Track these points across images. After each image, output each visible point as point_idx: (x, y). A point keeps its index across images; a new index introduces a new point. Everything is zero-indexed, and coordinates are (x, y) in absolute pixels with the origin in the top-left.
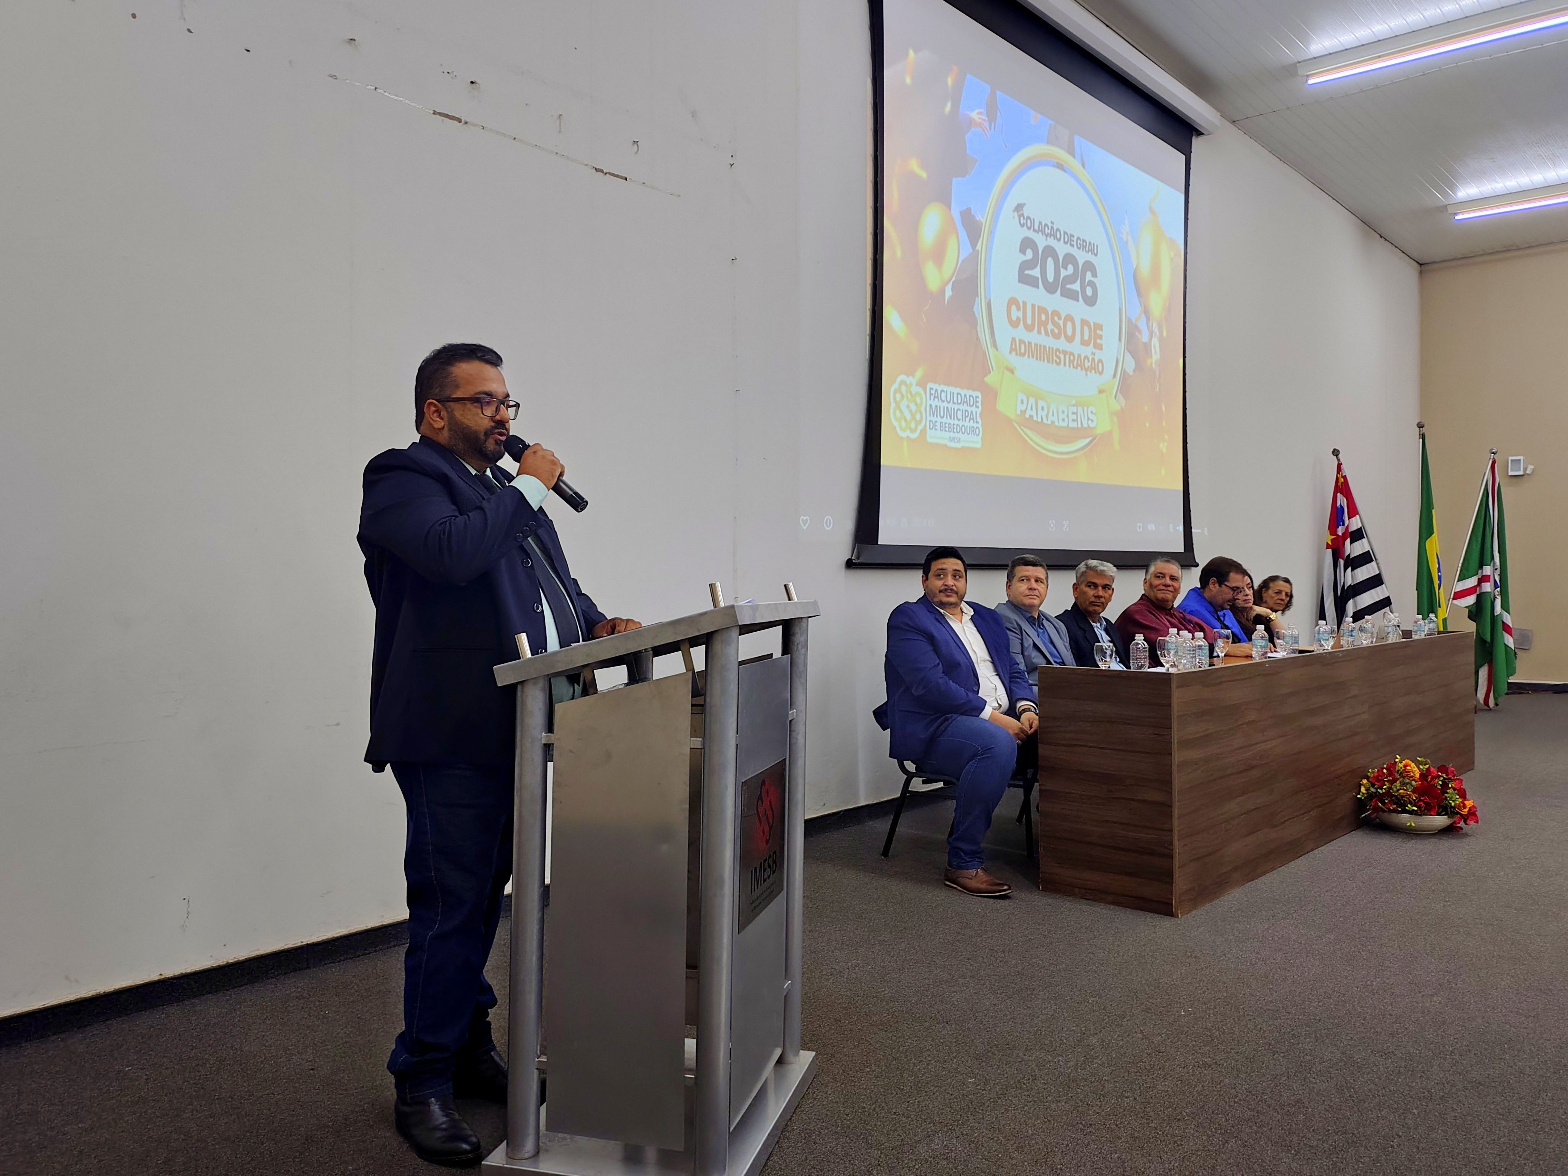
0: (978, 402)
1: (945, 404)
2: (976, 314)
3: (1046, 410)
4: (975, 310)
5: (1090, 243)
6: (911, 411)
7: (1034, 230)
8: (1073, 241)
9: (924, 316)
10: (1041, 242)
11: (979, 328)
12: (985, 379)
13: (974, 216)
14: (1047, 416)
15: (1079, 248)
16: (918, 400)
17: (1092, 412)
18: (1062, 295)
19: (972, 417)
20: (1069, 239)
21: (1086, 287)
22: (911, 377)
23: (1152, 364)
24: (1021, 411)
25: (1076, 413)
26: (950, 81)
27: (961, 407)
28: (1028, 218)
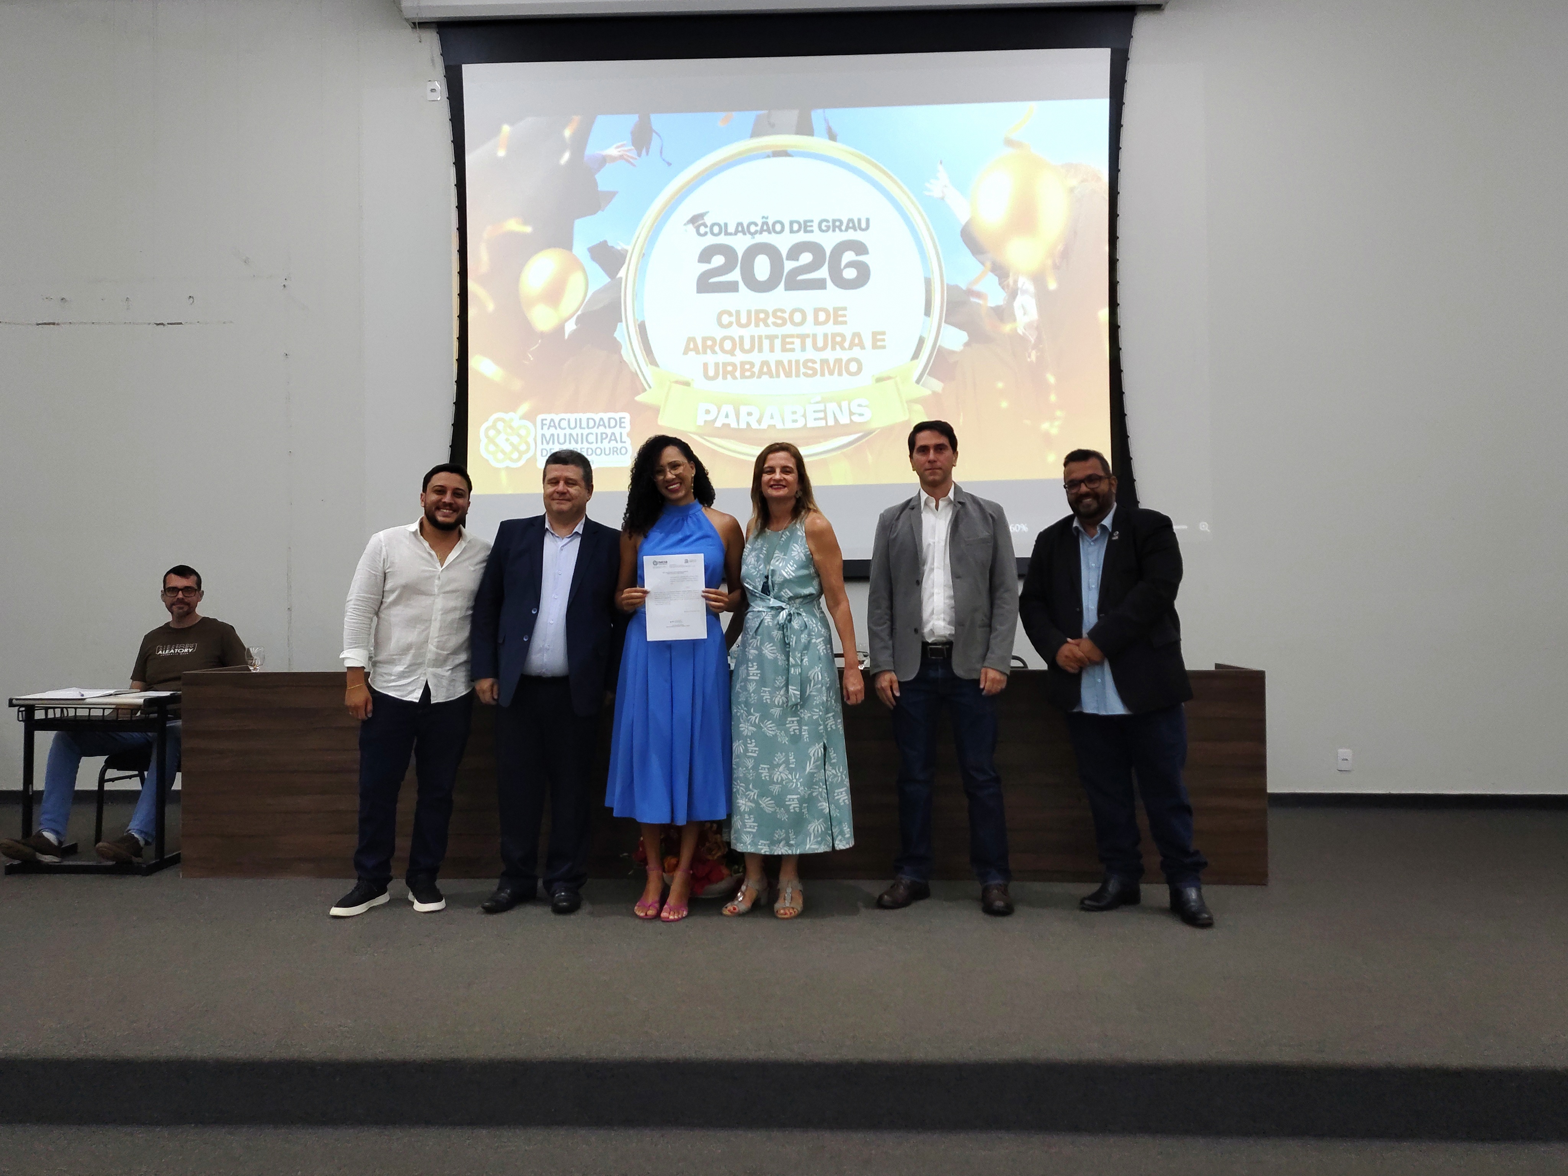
0: (624, 422)
1: (568, 431)
2: (618, 339)
3: (756, 416)
4: (617, 335)
5: (850, 220)
6: (512, 444)
7: (727, 234)
8: (812, 226)
9: (530, 356)
10: (740, 244)
11: (623, 352)
12: (638, 398)
13: (613, 247)
14: (759, 422)
15: (827, 231)
16: (523, 432)
17: (859, 406)
18: (788, 288)
19: (613, 438)
20: (805, 227)
21: (843, 270)
22: (511, 414)
23: (1016, 330)
24: (705, 422)
25: (825, 411)
26: (567, 133)
27: (594, 431)
28: (713, 225)
